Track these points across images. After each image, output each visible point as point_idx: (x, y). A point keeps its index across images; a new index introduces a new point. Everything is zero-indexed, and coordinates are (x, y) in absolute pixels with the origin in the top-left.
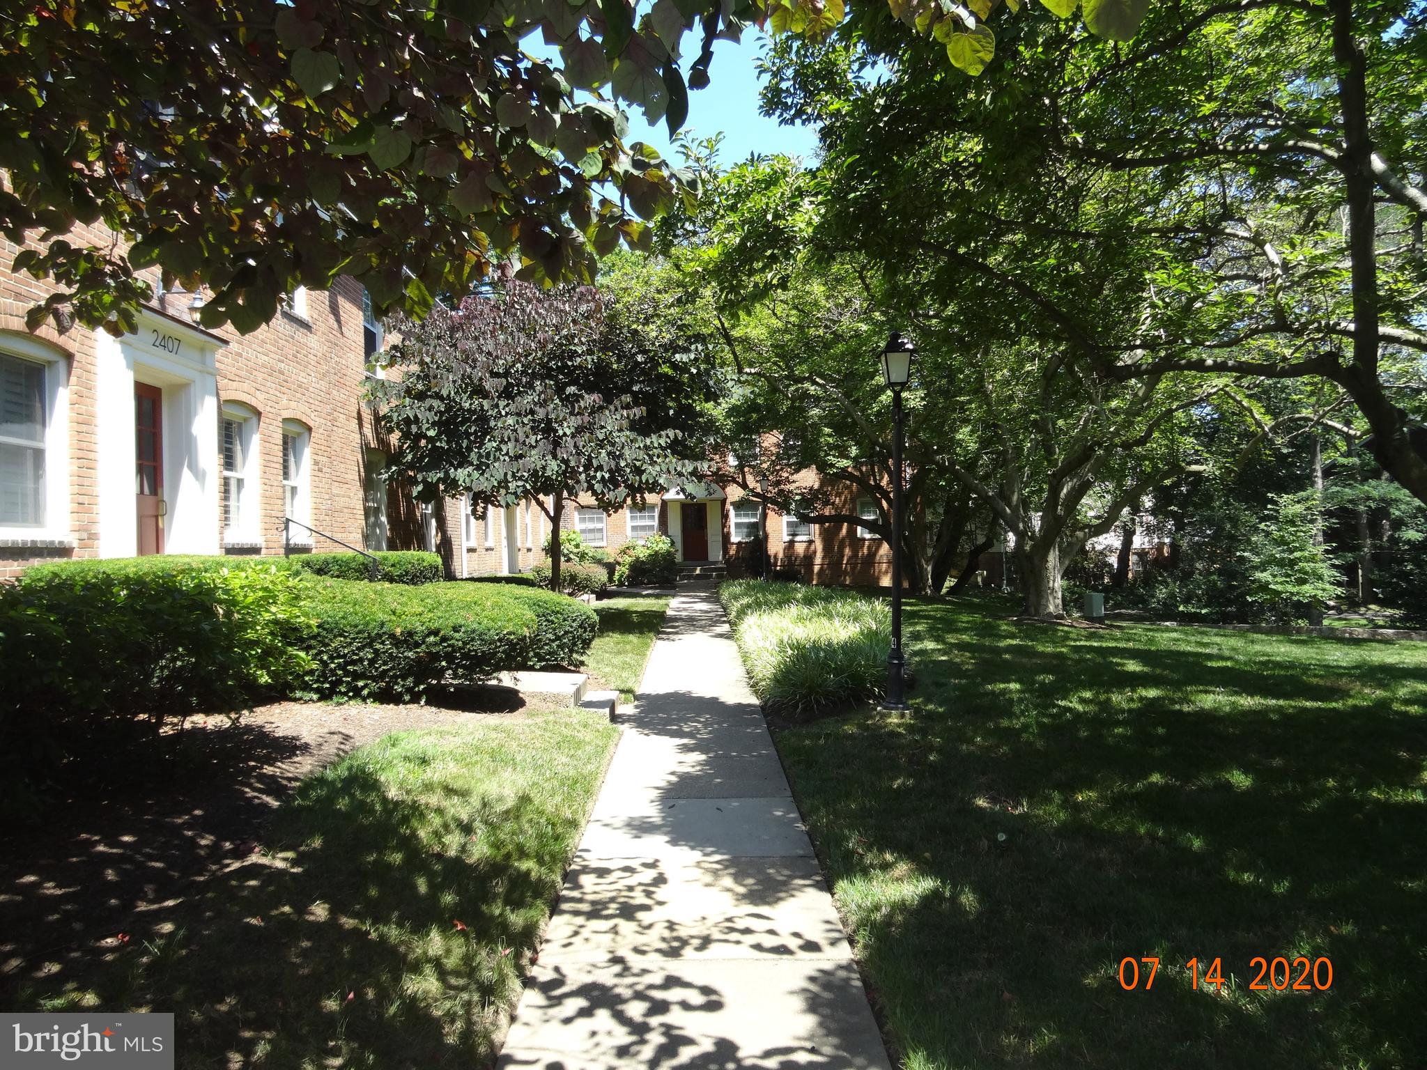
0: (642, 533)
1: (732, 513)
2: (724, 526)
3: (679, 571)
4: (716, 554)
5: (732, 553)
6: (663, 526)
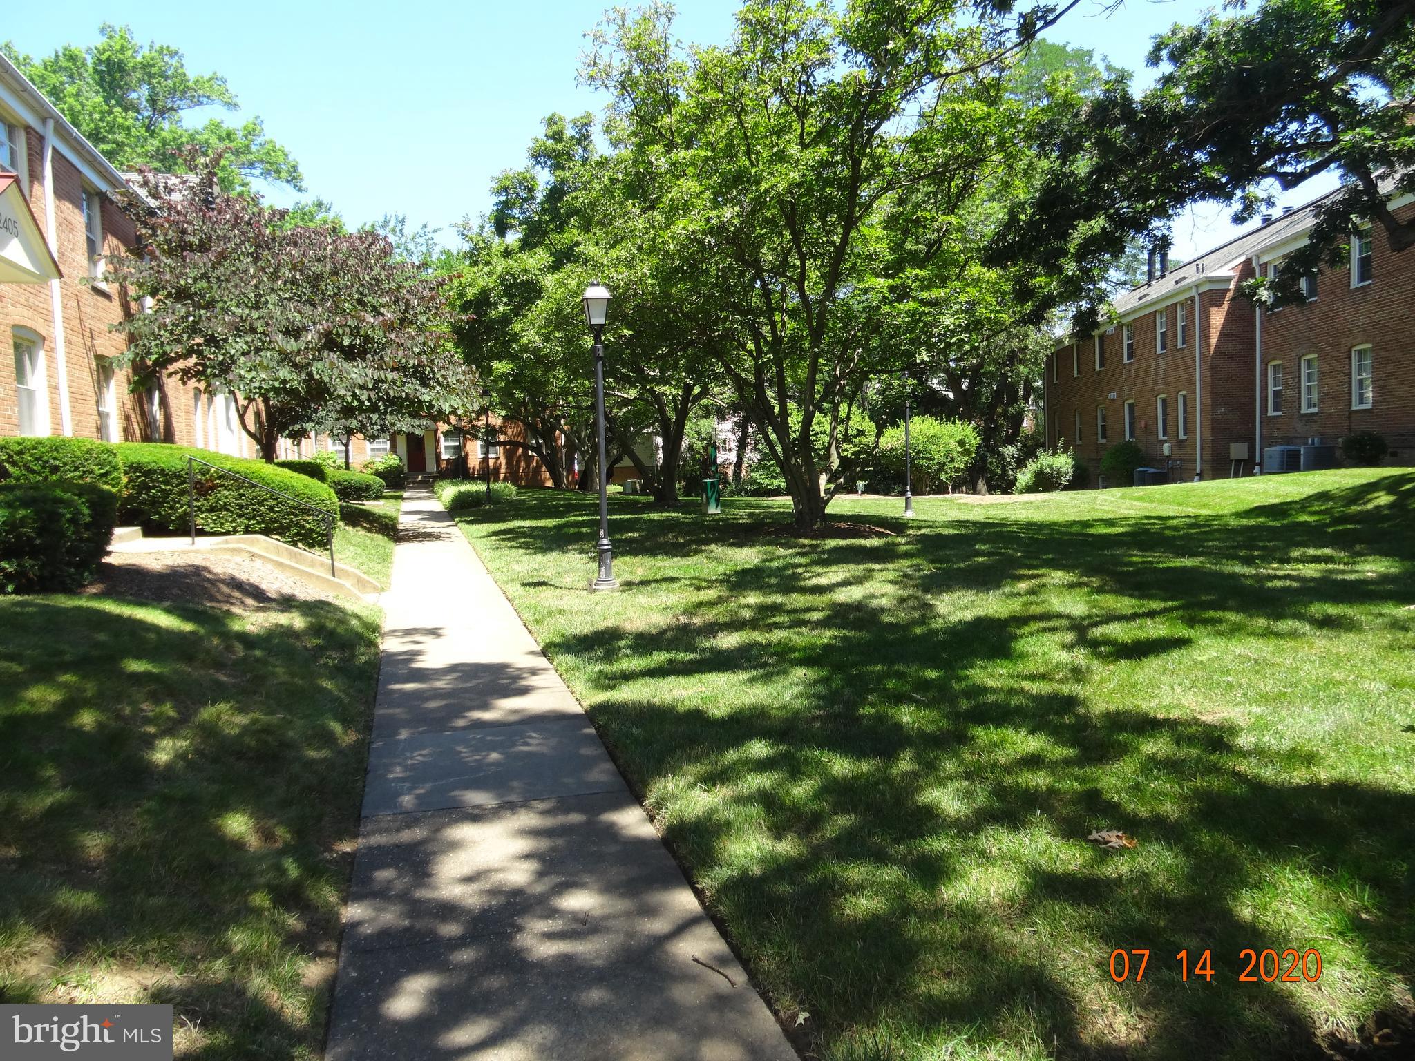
0: (378, 453)
1: (442, 439)
2: (437, 448)
3: (406, 478)
4: (431, 467)
5: (444, 465)
6: (394, 448)
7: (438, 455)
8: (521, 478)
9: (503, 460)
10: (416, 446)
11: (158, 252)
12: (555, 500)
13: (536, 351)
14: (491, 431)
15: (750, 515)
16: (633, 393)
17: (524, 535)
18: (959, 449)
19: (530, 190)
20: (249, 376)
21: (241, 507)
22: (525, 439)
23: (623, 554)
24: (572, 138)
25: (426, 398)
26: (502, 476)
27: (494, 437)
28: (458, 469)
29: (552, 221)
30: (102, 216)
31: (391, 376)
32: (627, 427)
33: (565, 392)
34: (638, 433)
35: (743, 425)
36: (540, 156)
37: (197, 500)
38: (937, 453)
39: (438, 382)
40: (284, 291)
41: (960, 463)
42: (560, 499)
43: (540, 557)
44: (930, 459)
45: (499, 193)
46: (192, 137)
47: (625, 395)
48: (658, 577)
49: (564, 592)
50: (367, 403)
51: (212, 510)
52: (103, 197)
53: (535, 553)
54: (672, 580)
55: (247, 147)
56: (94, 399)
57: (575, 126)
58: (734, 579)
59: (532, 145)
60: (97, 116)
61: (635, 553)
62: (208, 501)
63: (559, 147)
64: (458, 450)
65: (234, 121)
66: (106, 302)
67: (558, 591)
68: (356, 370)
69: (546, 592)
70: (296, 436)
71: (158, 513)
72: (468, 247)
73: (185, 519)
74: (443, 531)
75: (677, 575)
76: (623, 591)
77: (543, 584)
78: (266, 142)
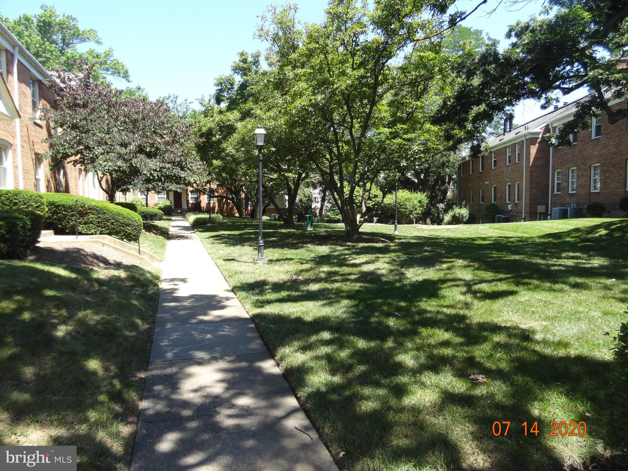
0: (161, 200)
1: (190, 194)
2: (187, 198)
3: (173, 211)
4: (185, 206)
6: (168, 198)
7: (188, 201)
8: (225, 212)
9: (217, 204)
10: (178, 197)
11: (64, 108)
12: (239, 222)
13: (233, 156)
14: (212, 191)
15: (326, 231)
16: (275, 176)
17: (225, 238)
18: (419, 204)
19: (232, 84)
20: (104, 164)
21: (99, 222)
22: (227, 194)
23: (269, 247)
24: (251, 62)
25: (183, 176)
26: (216, 211)
27: (213, 194)
28: (196, 208)
29: (241, 98)
30: (39, 91)
31: (168, 166)
32: (272, 191)
33: (245, 174)
34: (277, 193)
35: (324, 191)
36: (236, 69)
37: (79, 219)
38: (409, 206)
39: (188, 169)
40: (120, 126)
41: (419, 211)
42: (242, 222)
43: (232, 248)
44: (406, 209)
45: (218, 85)
46: (80, 56)
47: (272, 177)
48: (284, 258)
49: (243, 264)
50: (156, 178)
51: (86, 223)
52: (40, 82)
53: (230, 246)
54: (290, 259)
55: (106, 61)
56: (34, 172)
57: (253, 56)
58: (318, 260)
59: (233, 65)
60: (38, 45)
61: (274, 247)
62: (84, 219)
63: (245, 66)
64: (197, 199)
65: (100, 50)
66: (40, 129)
67: (240, 263)
68: (152, 163)
69: (235, 264)
70: (124, 191)
71: (61, 224)
72: (203, 109)
73: (73, 227)
74: (189, 235)
75: (292, 257)
76: (268, 264)
77: (233, 260)
78: (114, 60)
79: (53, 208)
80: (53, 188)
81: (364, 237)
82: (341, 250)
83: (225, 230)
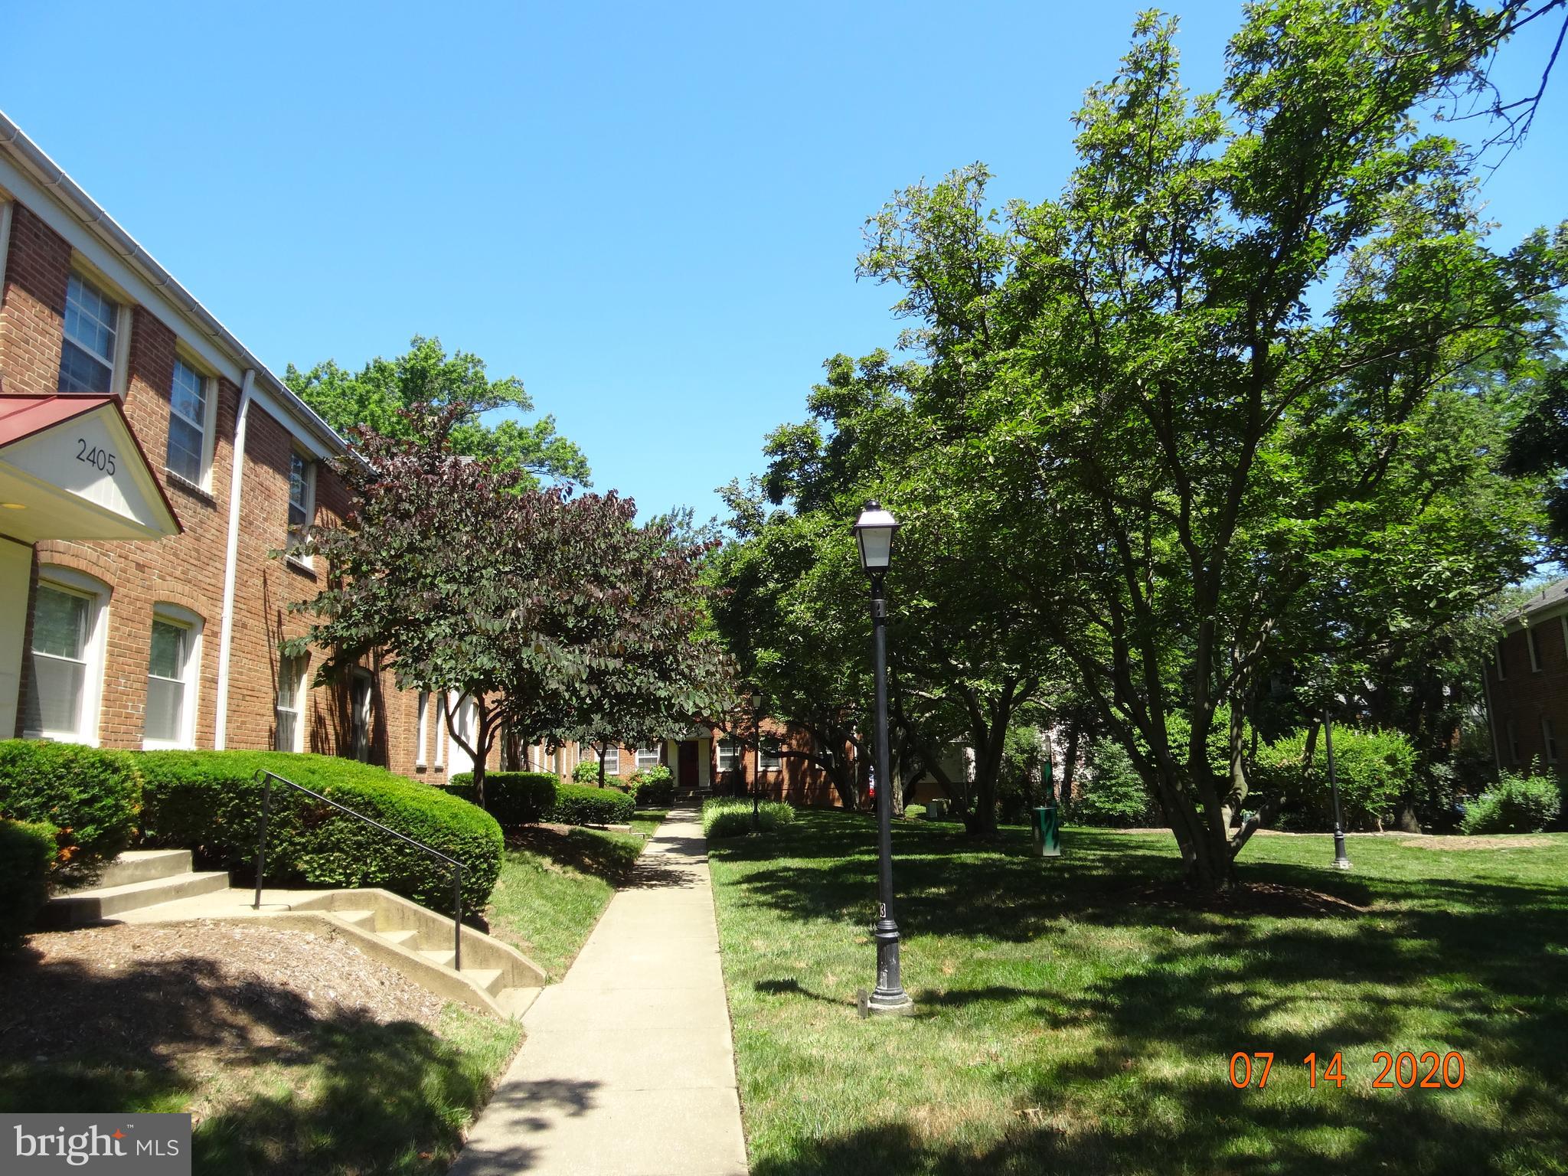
0: (648, 765)
1: (718, 749)
2: (712, 759)
3: (676, 794)
4: (705, 781)
5: (718, 780)
6: (664, 760)
7: (714, 767)
8: (807, 796)
9: (786, 775)
10: (689, 756)
11: (359, 519)
12: (839, 827)
13: (806, 631)
14: (772, 739)
15: (1105, 860)
16: (938, 693)
17: (788, 883)
18: (1389, 768)
19: (812, 447)
20: (446, 666)
21: (359, 845)
22: (812, 749)
23: (923, 929)
24: (860, 381)
25: (663, 694)
26: (784, 793)
27: (775, 747)
28: (734, 786)
29: (834, 478)
30: (317, 486)
31: (613, 664)
32: (931, 735)
33: (853, 689)
34: (945, 743)
35: (1071, 736)
36: (822, 406)
37: (302, 835)
38: (1358, 772)
39: (684, 676)
40: (505, 564)
41: (1393, 788)
42: (846, 826)
43: (797, 928)
44: (1347, 782)
45: (772, 452)
46: (484, 436)
47: (928, 695)
48: (979, 986)
49: (821, 1007)
50: (588, 701)
51: (320, 849)
52: (320, 463)
53: (793, 919)
54: (1004, 994)
55: (538, 445)
56: (272, 695)
57: (863, 366)
58: (1114, 1000)
59: (812, 393)
60: (394, 419)
61: (940, 931)
62: (316, 836)
63: (844, 391)
64: (735, 762)
65: (527, 421)
66: (308, 582)
67: (812, 1003)
68: (570, 657)
69: (793, 1007)
70: (555, 745)
71: (251, 852)
72: (733, 515)
73: (284, 861)
74: (687, 869)
75: (1012, 984)
76: (919, 1017)
77: (790, 986)
78: (557, 440)
79: (232, 799)
80: (332, 738)
81: (1256, 887)
82: (1193, 952)
83: (793, 854)
